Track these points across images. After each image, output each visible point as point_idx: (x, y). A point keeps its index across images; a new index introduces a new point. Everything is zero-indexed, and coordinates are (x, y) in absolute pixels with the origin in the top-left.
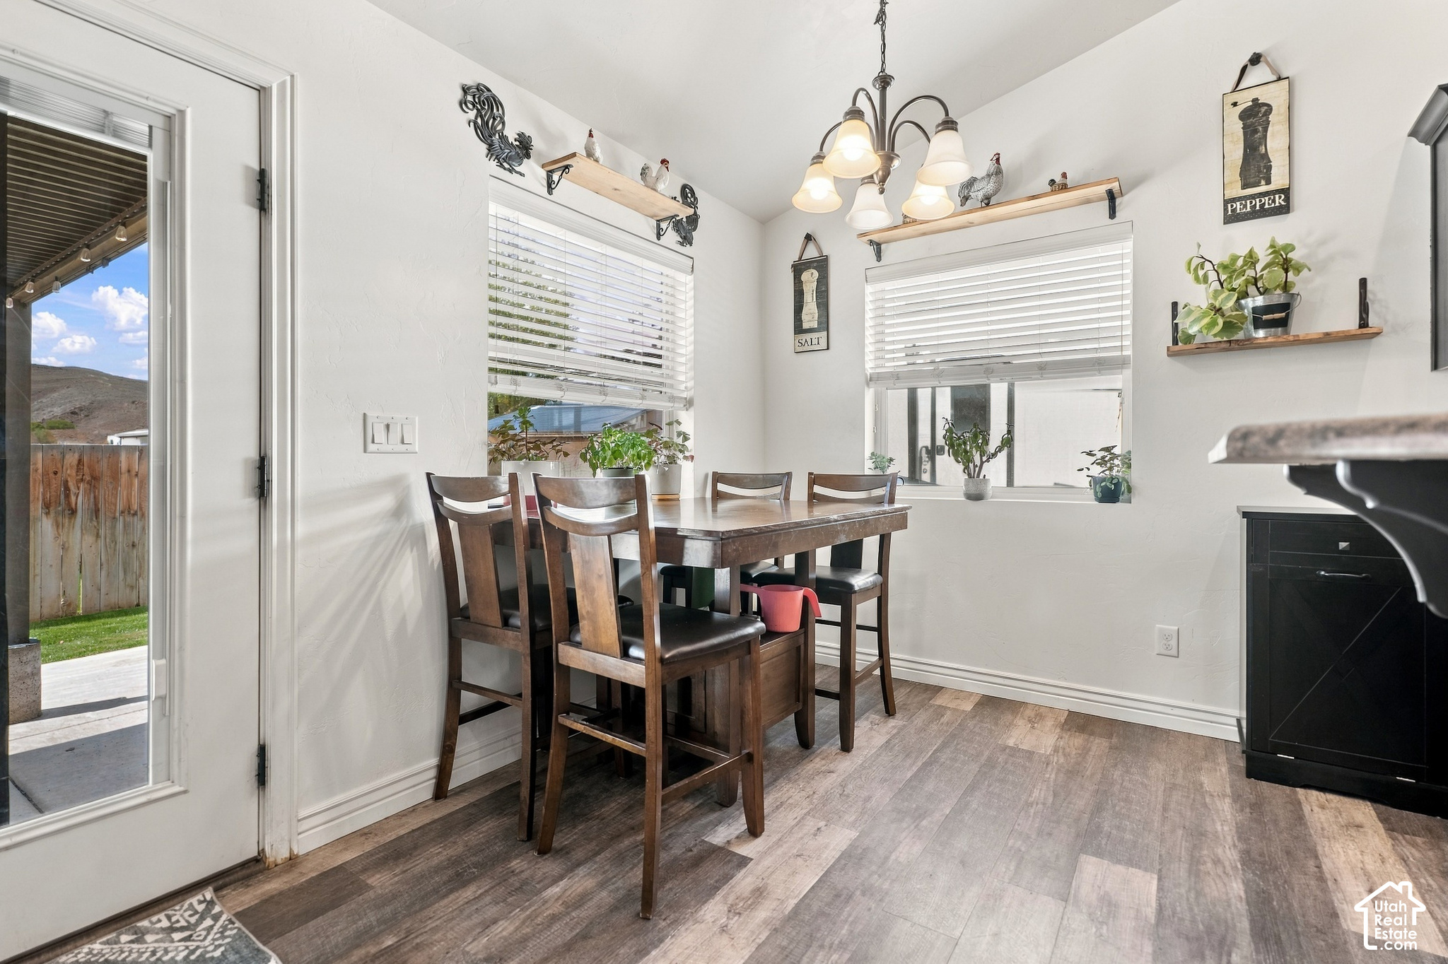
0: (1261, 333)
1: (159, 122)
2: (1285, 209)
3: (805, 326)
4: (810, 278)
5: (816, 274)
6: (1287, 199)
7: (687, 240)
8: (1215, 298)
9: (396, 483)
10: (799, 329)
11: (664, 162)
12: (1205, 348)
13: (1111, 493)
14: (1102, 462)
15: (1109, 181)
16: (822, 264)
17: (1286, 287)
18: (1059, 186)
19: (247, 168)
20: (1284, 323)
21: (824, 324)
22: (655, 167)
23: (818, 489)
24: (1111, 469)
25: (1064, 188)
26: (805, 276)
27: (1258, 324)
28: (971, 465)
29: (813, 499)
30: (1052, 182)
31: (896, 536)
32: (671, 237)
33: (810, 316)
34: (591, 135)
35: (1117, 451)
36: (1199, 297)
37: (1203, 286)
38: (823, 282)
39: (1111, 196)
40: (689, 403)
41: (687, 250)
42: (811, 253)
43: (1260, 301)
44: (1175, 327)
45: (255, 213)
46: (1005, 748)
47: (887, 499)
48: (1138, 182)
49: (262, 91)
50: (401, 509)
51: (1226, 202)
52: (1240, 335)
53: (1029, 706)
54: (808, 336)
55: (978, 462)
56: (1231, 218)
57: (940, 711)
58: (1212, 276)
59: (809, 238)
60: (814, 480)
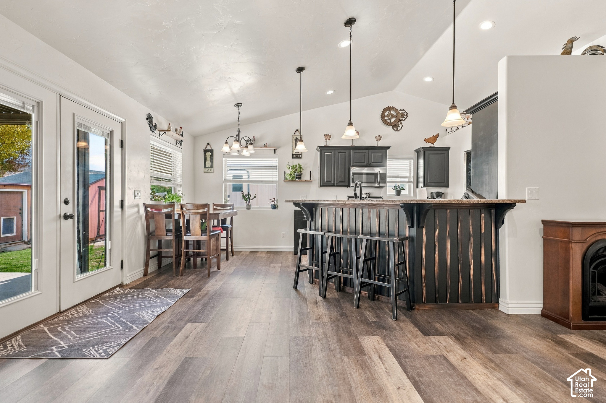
0: (297, 179)
1: (109, 133)
2: (301, 158)
3: (207, 166)
4: (209, 154)
5: (210, 154)
6: (301, 156)
7: (181, 144)
8: (291, 172)
9: (137, 206)
10: (205, 166)
11: (180, 128)
12: (289, 181)
13: (274, 207)
14: (273, 201)
15: (274, 147)
16: (212, 151)
17: (301, 172)
18: (266, 146)
19: (120, 140)
20: (300, 178)
21: (212, 167)
22: (179, 129)
23: (215, 207)
24: (274, 203)
25: (267, 147)
26: (207, 154)
27: (297, 178)
28: (248, 202)
29: (214, 209)
30: (264, 145)
31: (235, 218)
32: (179, 145)
33: (208, 163)
34: (170, 124)
35: (275, 199)
36: (288, 172)
37: (289, 170)
38: (212, 155)
39: (275, 150)
40: (181, 186)
41: (181, 147)
42: (209, 148)
43: (297, 174)
44: (285, 177)
45: (120, 149)
46: (257, 257)
47: (232, 209)
48: (279, 147)
49: (122, 123)
50: (138, 212)
51: (293, 155)
52: (294, 179)
53: (259, 252)
54: (208, 169)
55: (249, 201)
56: (293, 158)
57: (243, 254)
58: (291, 168)
59: (208, 144)
60: (214, 205)
